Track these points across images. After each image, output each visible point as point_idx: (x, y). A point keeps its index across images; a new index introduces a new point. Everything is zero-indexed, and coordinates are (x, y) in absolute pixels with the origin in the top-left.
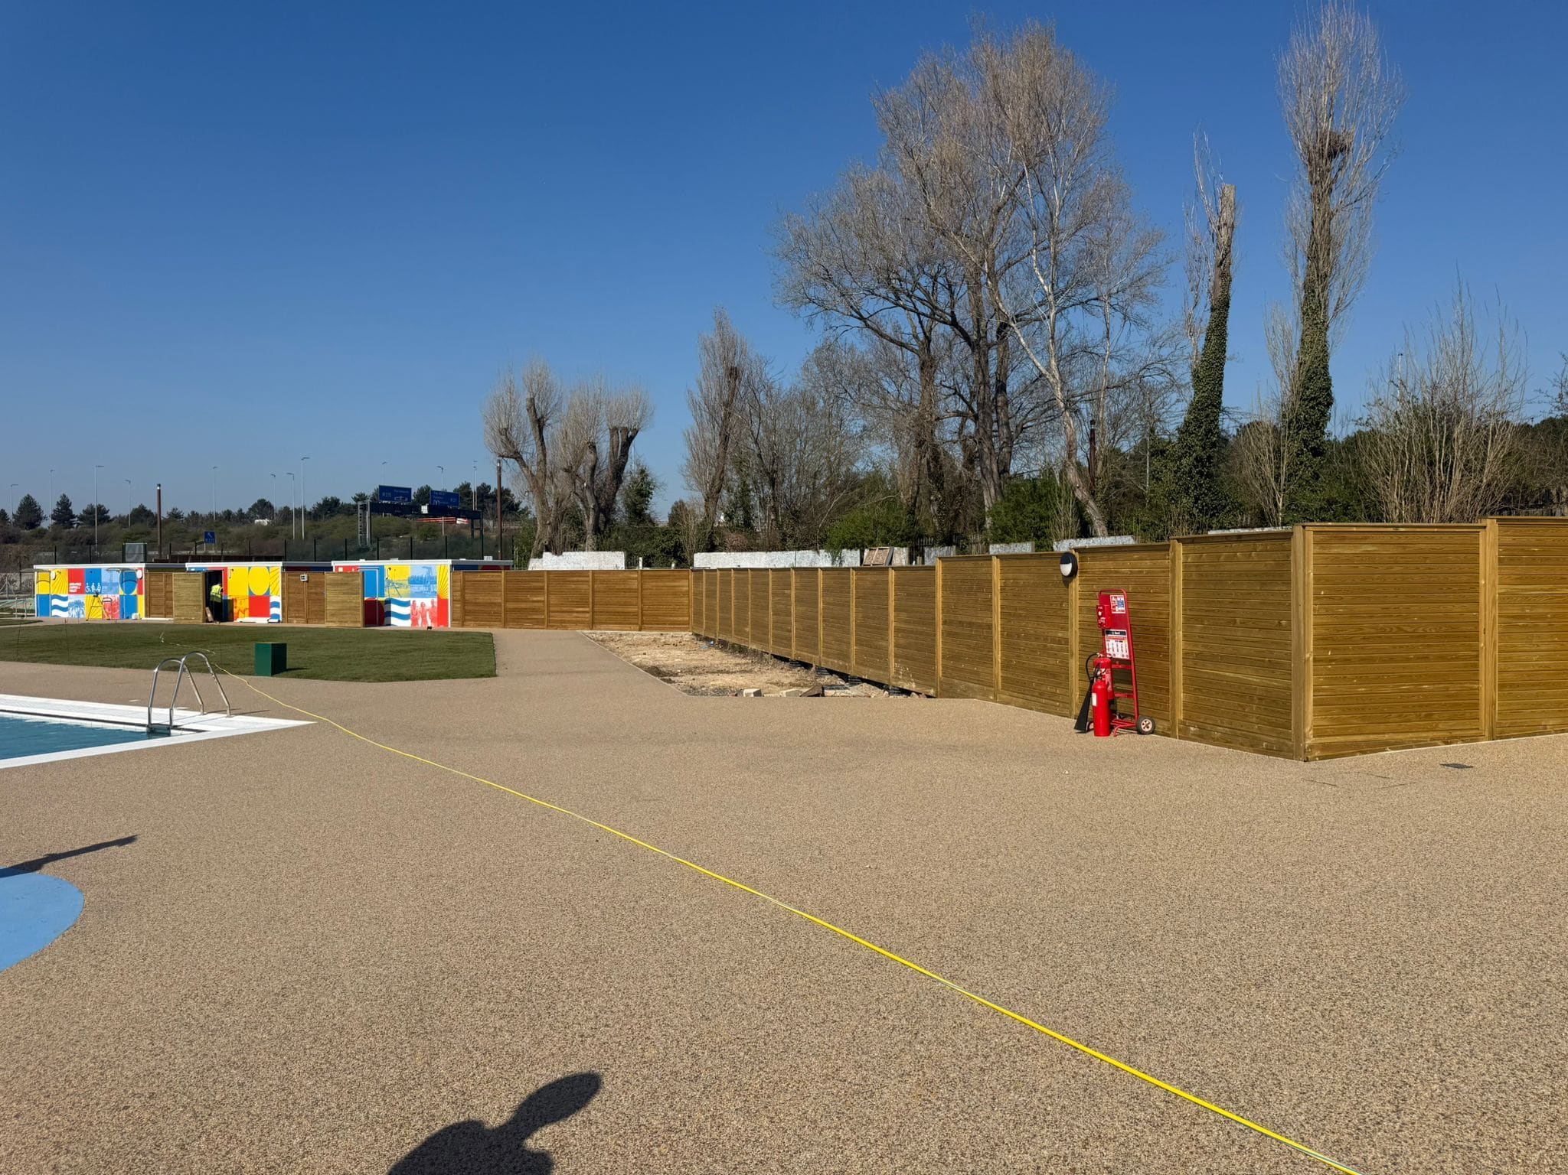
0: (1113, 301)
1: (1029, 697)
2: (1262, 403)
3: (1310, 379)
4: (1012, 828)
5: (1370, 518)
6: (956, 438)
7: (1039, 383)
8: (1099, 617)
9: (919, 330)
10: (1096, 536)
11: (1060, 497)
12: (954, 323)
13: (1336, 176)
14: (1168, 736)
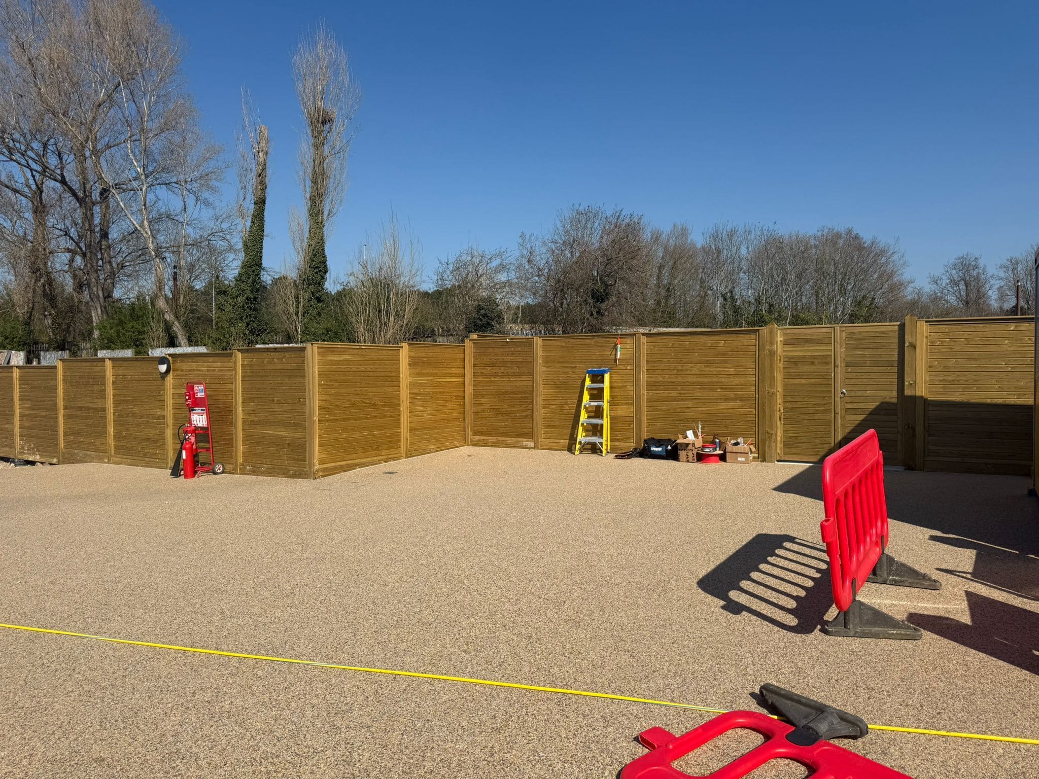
0: (188, 186)
1: (136, 458)
2: (287, 267)
3: (315, 256)
4: (131, 541)
5: (350, 340)
6: (66, 268)
7: (134, 235)
8: (187, 400)
9: (31, 182)
10: (180, 346)
11: (153, 318)
12: (63, 182)
13: (327, 136)
14: (233, 474)
